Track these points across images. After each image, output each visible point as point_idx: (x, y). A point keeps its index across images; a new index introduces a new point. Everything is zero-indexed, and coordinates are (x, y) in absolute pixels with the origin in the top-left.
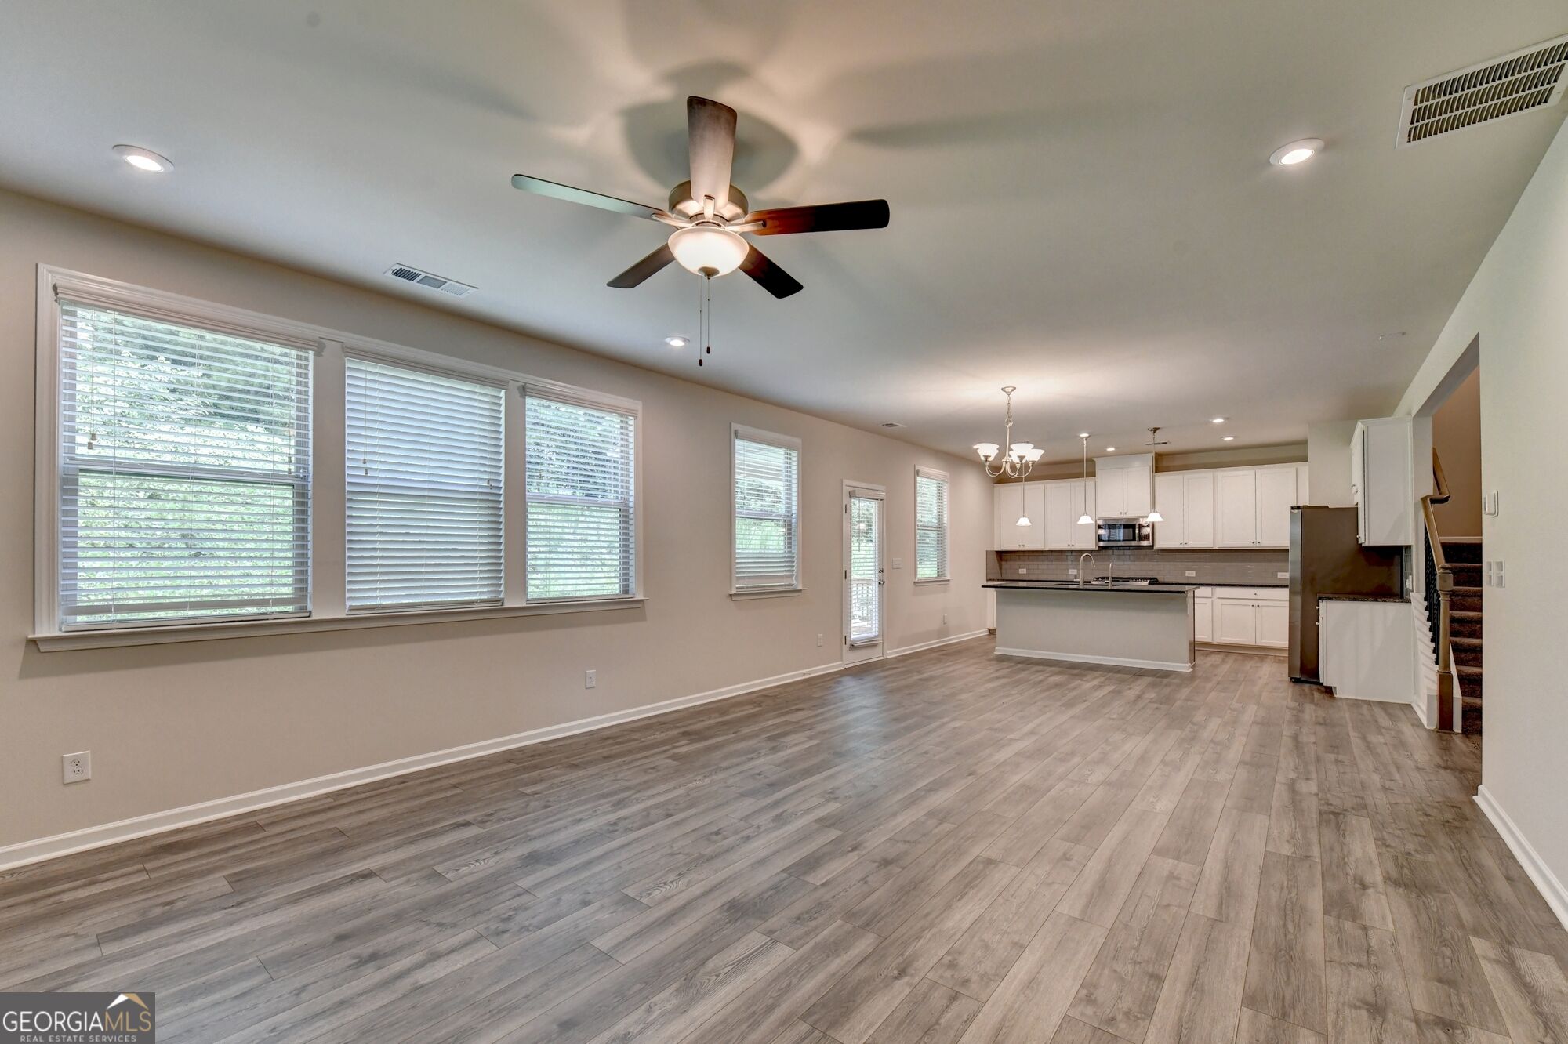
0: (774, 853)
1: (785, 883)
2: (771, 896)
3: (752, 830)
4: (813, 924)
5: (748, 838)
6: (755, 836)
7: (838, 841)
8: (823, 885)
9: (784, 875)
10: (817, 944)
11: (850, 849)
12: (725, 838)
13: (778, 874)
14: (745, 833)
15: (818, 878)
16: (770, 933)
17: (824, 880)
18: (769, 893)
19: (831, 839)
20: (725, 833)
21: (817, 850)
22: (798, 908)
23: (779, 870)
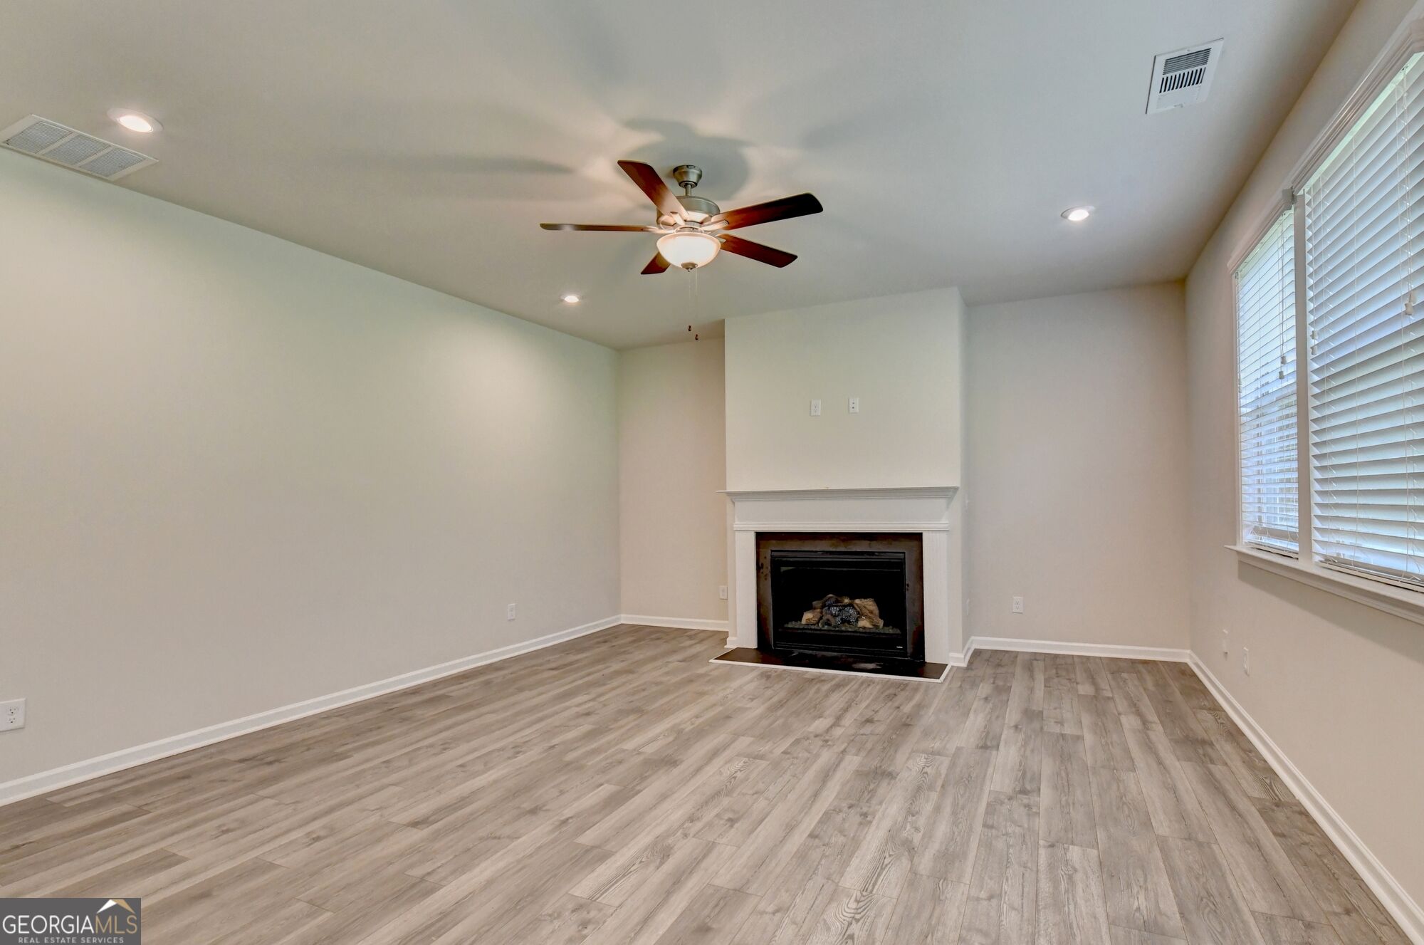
0: (654, 806)
1: (636, 782)
2: (646, 772)
3: (693, 831)
4: (609, 761)
5: (692, 819)
6: (683, 824)
7: (582, 830)
8: (601, 785)
9: (638, 788)
10: (606, 752)
11: (570, 821)
12: (718, 816)
13: (644, 789)
14: (699, 825)
15: (607, 790)
16: (639, 753)
17: (601, 788)
18: (647, 774)
19: (589, 831)
20: (722, 822)
21: (606, 815)
22: (621, 768)
23: (644, 791)
